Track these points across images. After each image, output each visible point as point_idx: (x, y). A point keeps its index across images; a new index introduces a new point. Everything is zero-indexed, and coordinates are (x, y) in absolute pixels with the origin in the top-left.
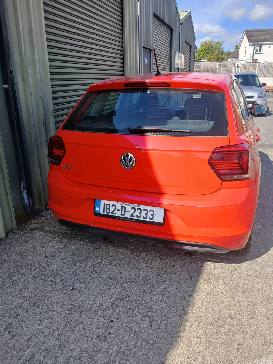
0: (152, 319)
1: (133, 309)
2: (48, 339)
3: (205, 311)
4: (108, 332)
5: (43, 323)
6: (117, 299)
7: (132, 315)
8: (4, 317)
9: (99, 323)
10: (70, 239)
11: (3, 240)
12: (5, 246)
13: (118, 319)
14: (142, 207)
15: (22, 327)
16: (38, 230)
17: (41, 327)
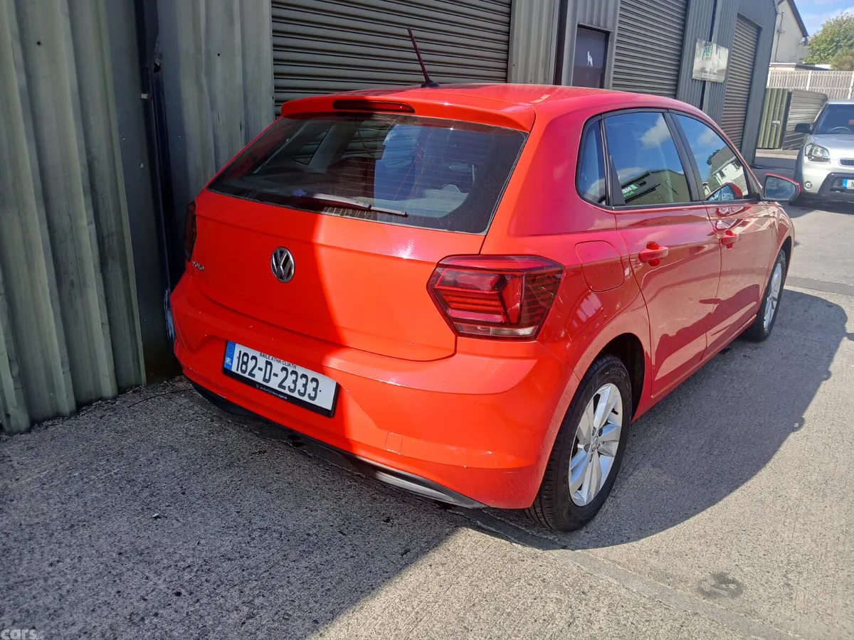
0: (255, 611)
1: (236, 583)
2: (44, 594)
3: (376, 627)
4: (155, 611)
5: (61, 564)
6: (223, 556)
7: (224, 594)
8: (8, 536)
9: (153, 590)
10: (228, 423)
11: (109, 401)
12: (104, 413)
13: (191, 593)
14: (301, 370)
15: (21, 559)
16: (183, 395)
17: (50, 569)
